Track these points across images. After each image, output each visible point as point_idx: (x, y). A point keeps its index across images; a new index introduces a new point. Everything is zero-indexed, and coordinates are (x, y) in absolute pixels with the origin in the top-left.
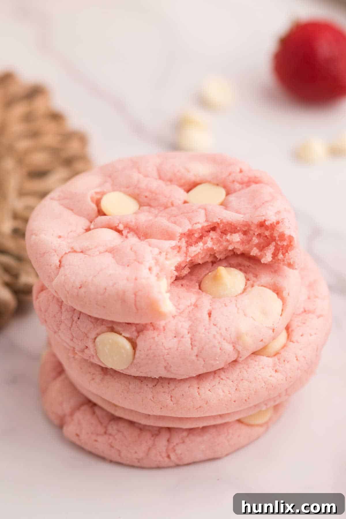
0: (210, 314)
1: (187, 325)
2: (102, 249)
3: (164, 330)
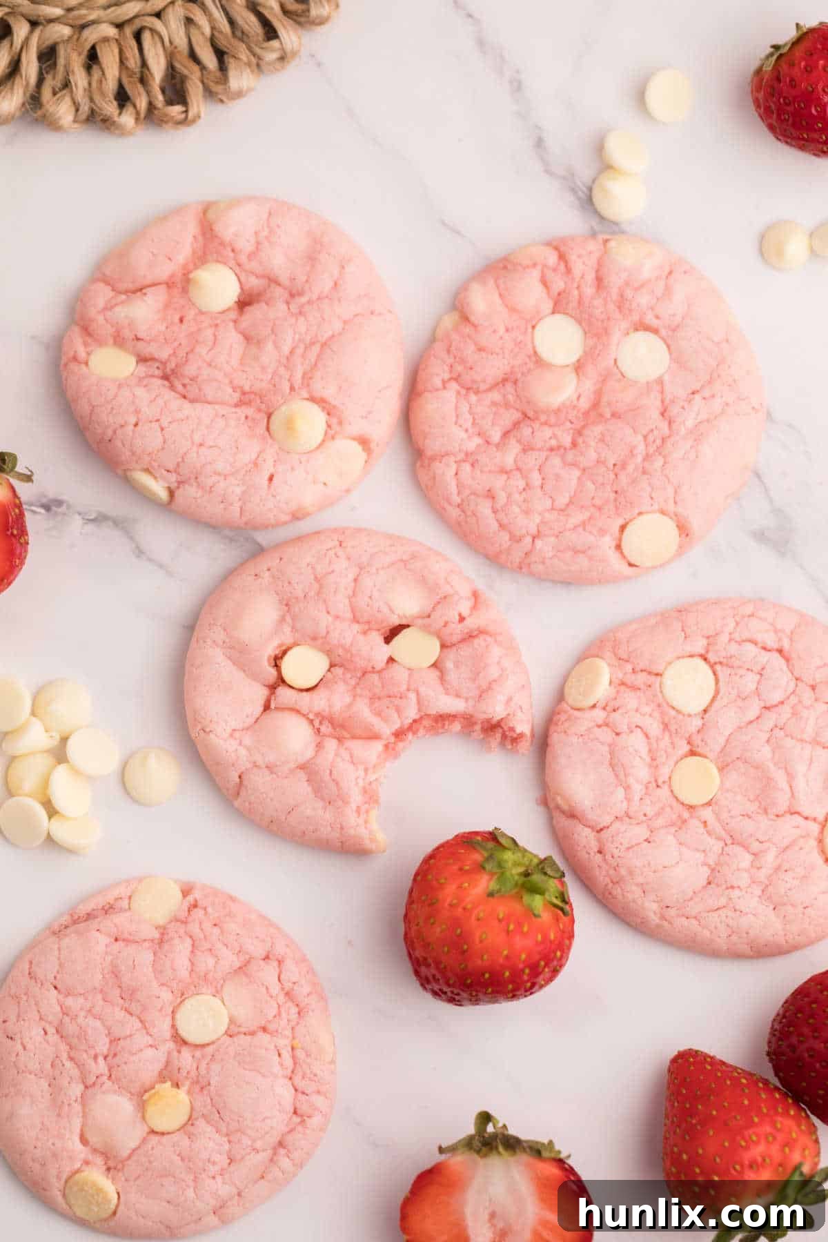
0: (271, 479)
1: (238, 490)
2: (292, 765)
3: (211, 492)
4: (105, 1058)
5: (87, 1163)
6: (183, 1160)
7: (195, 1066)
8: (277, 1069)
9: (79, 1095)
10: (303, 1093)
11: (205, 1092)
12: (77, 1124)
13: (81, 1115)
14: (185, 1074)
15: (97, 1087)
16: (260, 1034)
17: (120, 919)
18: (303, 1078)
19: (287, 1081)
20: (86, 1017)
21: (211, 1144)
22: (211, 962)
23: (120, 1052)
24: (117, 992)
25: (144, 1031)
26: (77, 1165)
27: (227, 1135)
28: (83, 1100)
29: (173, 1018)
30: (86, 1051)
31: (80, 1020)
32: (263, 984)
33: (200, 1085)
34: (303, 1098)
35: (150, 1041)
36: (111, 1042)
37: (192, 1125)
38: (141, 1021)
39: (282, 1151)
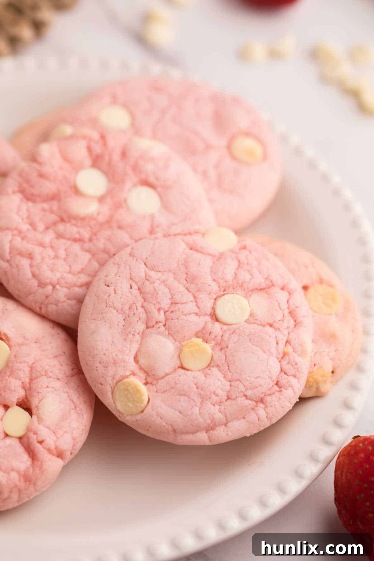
4: (165, 313)
5: (134, 374)
6: (197, 388)
7: (221, 334)
8: (273, 350)
9: (142, 332)
10: (285, 373)
11: (223, 351)
12: (135, 347)
13: (139, 343)
14: (213, 337)
15: (155, 328)
16: (268, 327)
17: (197, 239)
18: (288, 363)
19: (277, 361)
20: (160, 285)
21: (219, 383)
22: (248, 277)
23: (176, 311)
24: (185, 276)
25: (195, 303)
26: (128, 373)
27: (230, 381)
28: (143, 335)
29: (215, 303)
30: (154, 304)
31: (156, 285)
32: (277, 301)
33: (221, 346)
34: (285, 376)
35: (197, 310)
36: (172, 304)
37: (210, 369)
38: (194, 297)
39: (262, 405)
